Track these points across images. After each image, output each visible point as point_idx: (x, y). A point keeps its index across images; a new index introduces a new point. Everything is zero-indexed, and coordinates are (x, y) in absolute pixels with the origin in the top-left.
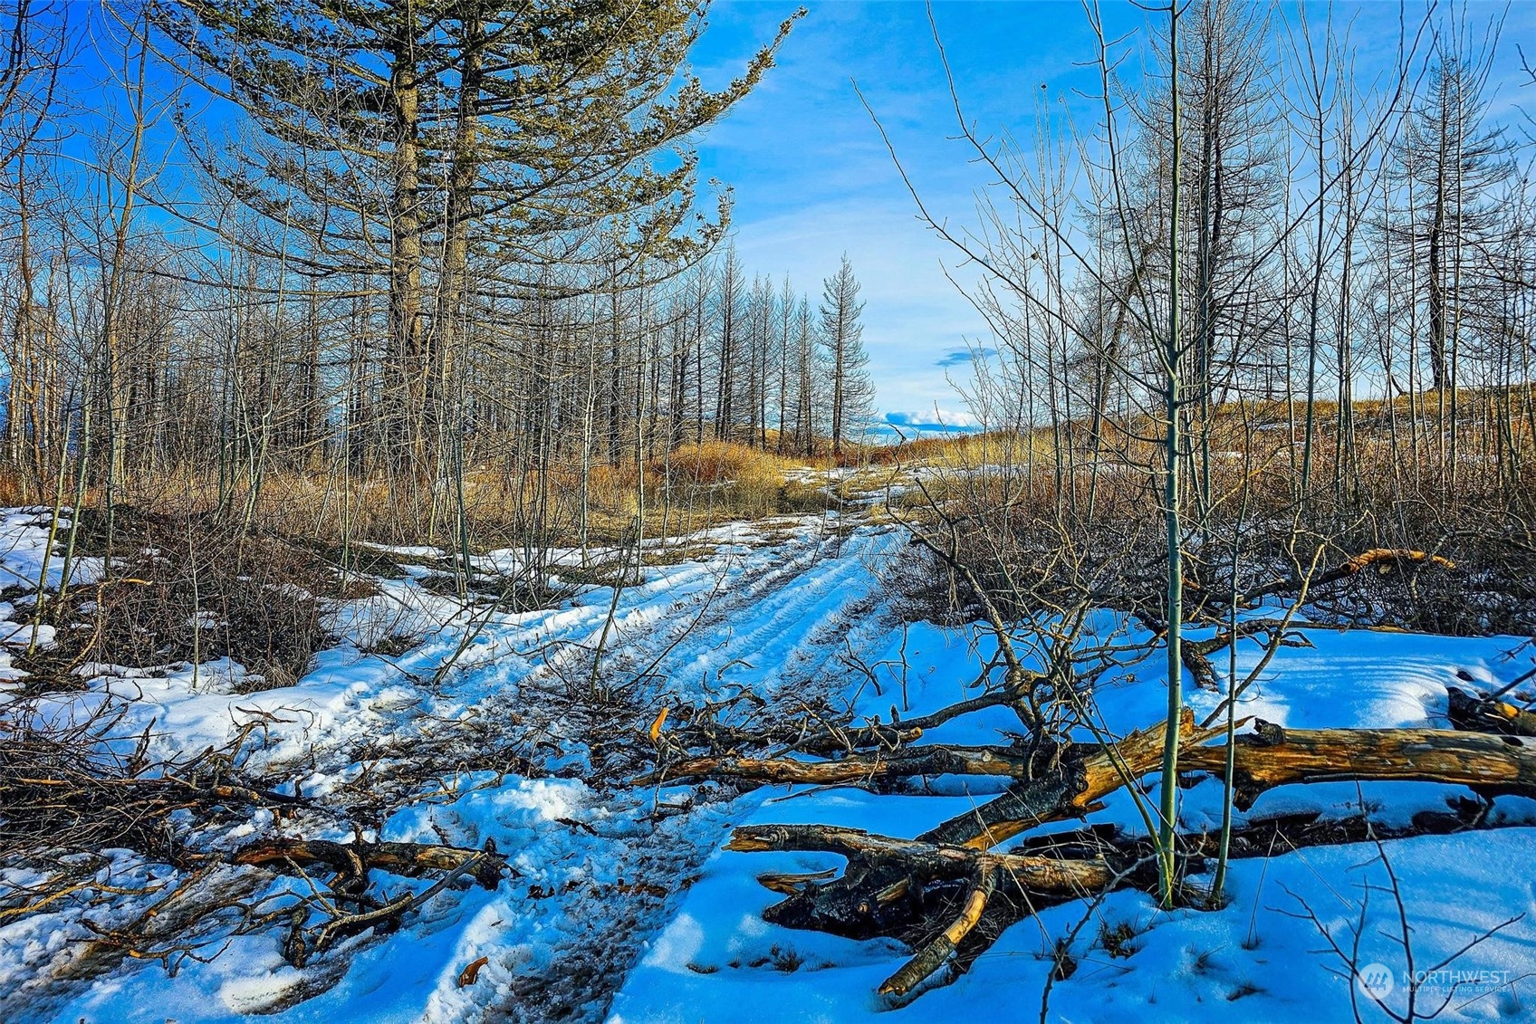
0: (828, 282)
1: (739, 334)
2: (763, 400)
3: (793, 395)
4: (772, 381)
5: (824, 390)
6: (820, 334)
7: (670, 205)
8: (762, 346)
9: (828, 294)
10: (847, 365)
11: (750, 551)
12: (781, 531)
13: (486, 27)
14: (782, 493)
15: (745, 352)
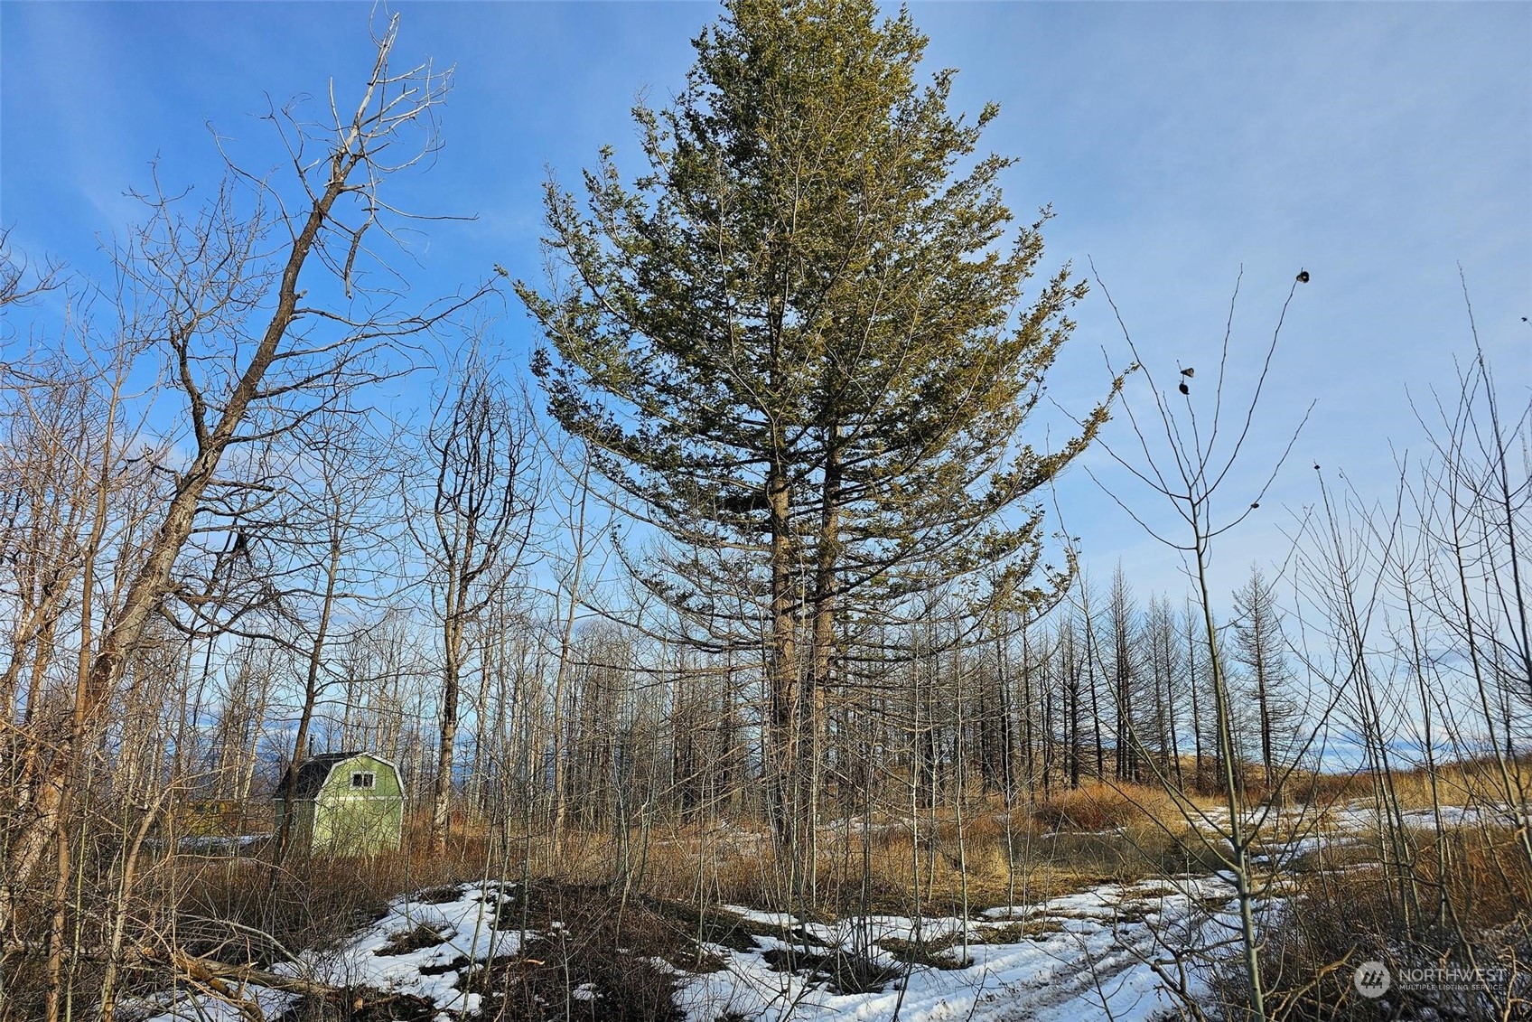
0: (1238, 594)
1: (1136, 658)
2: (1172, 727)
3: (1208, 720)
4: (1182, 705)
5: (1246, 711)
6: (1234, 650)
7: (1020, 558)
8: (1164, 665)
9: (1239, 606)
10: (1271, 683)
11: (1099, 928)
12: (1147, 901)
13: (843, 431)
14: (1176, 845)
15: (1146, 673)
